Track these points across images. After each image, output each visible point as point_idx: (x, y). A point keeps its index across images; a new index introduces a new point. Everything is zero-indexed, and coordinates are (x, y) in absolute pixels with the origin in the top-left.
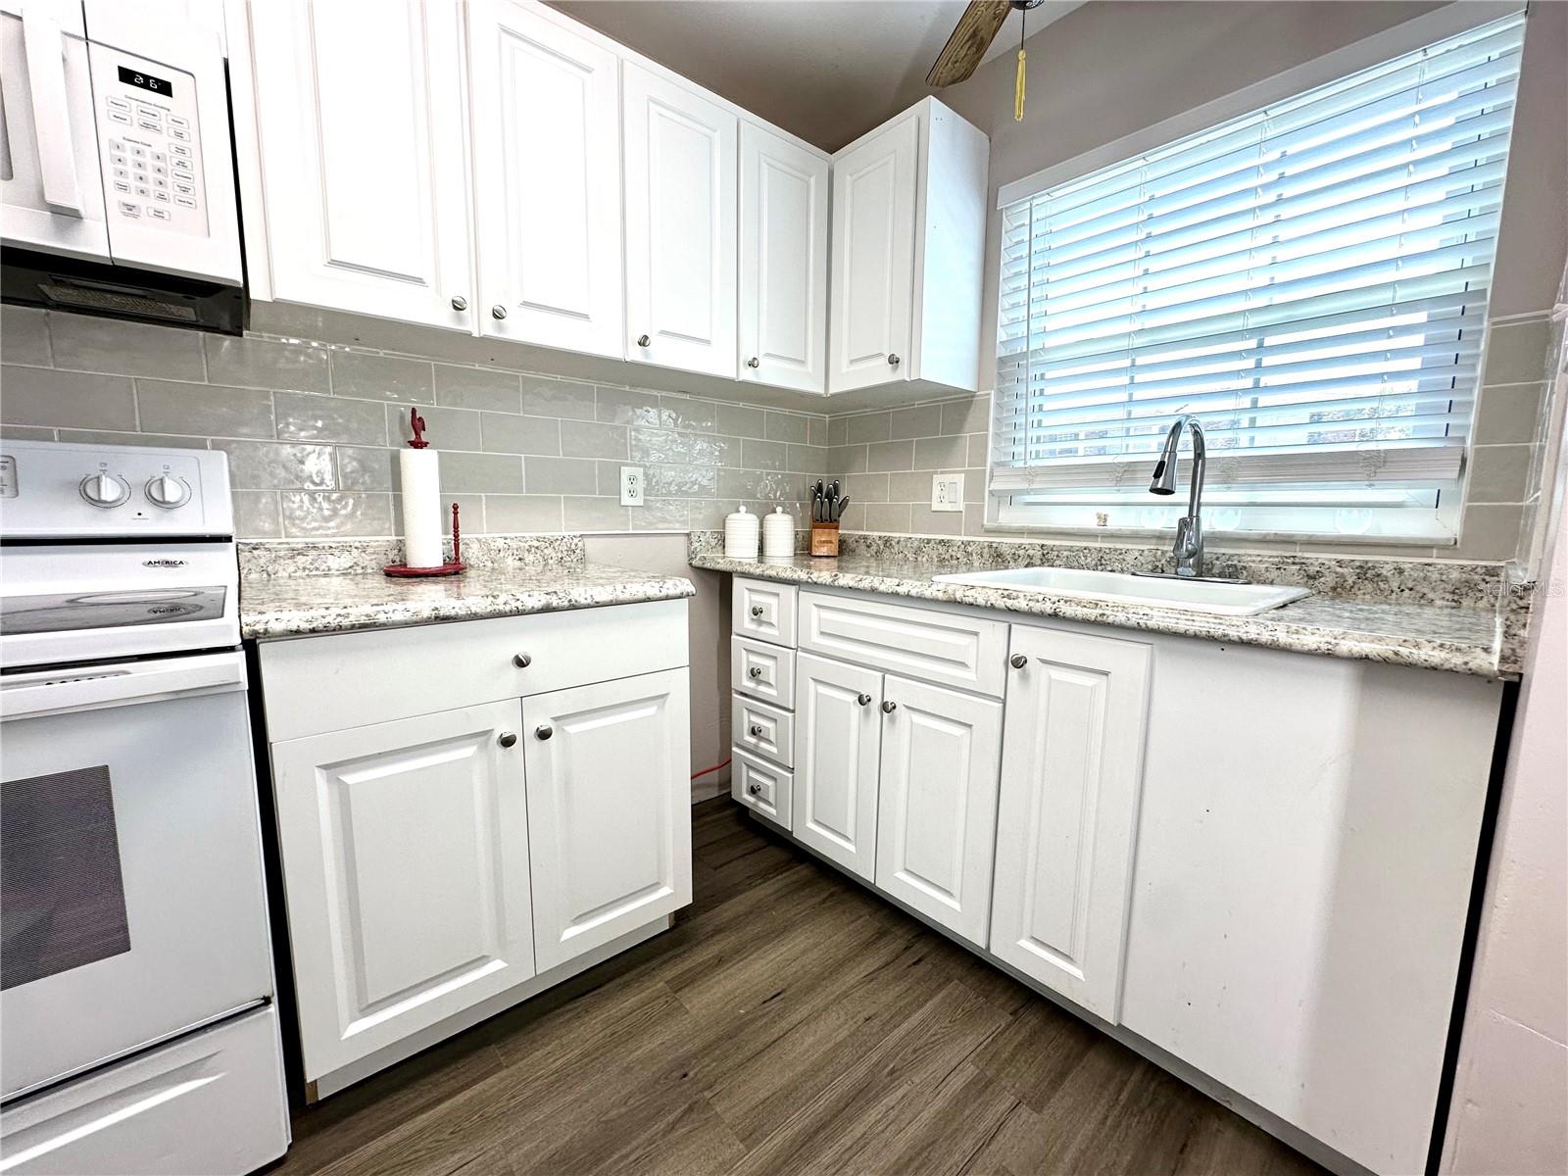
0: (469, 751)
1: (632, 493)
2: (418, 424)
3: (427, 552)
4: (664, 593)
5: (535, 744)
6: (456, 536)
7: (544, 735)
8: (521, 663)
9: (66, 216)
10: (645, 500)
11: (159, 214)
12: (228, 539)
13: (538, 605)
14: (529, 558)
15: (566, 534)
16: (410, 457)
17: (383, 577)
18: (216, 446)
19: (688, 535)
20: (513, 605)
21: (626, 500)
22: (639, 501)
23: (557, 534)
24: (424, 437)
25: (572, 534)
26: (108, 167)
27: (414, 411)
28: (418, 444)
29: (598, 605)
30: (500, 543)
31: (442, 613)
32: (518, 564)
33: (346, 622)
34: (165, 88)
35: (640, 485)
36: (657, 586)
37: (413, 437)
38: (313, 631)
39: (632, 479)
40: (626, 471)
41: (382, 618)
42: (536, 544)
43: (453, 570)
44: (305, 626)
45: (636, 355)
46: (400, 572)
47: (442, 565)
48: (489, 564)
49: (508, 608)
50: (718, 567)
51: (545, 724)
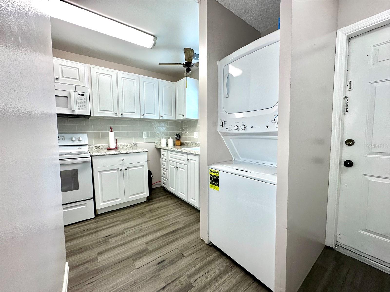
0: (116, 171)
1: (145, 136)
2: (111, 128)
3: (112, 146)
4: (143, 151)
5: (125, 171)
6: (117, 144)
7: (126, 169)
8: (123, 160)
9: (73, 111)
10: (147, 137)
11: (82, 109)
12: (87, 145)
13: (125, 152)
14: (128, 147)
15: (134, 143)
16: (110, 133)
17: (106, 150)
18: (86, 133)
19: (155, 142)
20: (122, 153)
21: (144, 137)
22: (146, 137)
23: (133, 143)
24: (112, 130)
25: (135, 143)
26: (77, 104)
27: (111, 127)
28: (111, 131)
29: (133, 153)
30: (124, 145)
31: (113, 153)
32: (126, 148)
33: (102, 154)
34: (83, 95)
35: (146, 135)
36: (142, 150)
37: (111, 130)
38: (98, 155)
39: (145, 134)
40: (144, 133)
41: (106, 154)
42: (129, 144)
43: (116, 148)
45: (142, 117)
46: (109, 149)
48: (122, 148)
49: (121, 153)
50: (158, 148)
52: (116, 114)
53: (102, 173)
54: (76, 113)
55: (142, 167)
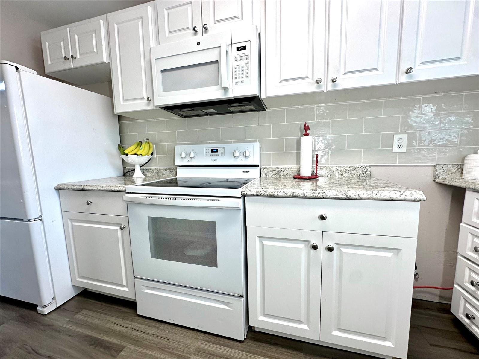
0: (302, 246)
1: (399, 147)
2: (307, 128)
3: (306, 172)
4: (403, 197)
5: (326, 253)
6: (317, 166)
7: (330, 249)
8: (323, 218)
9: (226, 89)
10: (407, 150)
11: (242, 82)
12: (258, 166)
13: (332, 196)
14: (345, 174)
15: (363, 165)
16: (304, 139)
17: (293, 178)
19: (435, 166)
20: (322, 195)
21: (396, 149)
22: (404, 150)
23: (358, 165)
24: (308, 132)
25: (365, 165)
26: (234, 74)
27: (305, 124)
28: (306, 135)
29: (361, 199)
30: (334, 168)
31: (294, 194)
32: (340, 176)
33: (266, 194)
34: (244, 48)
35: (405, 143)
36: (399, 193)
37: (305, 133)
39: (400, 140)
40: (397, 137)
41: (276, 194)
42: (348, 169)
43: (314, 177)
44: (256, 194)
45: (404, 79)
46: (298, 177)
47: (311, 175)
48: (329, 176)
49: (319, 196)
50: (454, 184)
51: (333, 245)
52: (318, 82)
53: (266, 243)
54: (230, 95)
55: (389, 254)
